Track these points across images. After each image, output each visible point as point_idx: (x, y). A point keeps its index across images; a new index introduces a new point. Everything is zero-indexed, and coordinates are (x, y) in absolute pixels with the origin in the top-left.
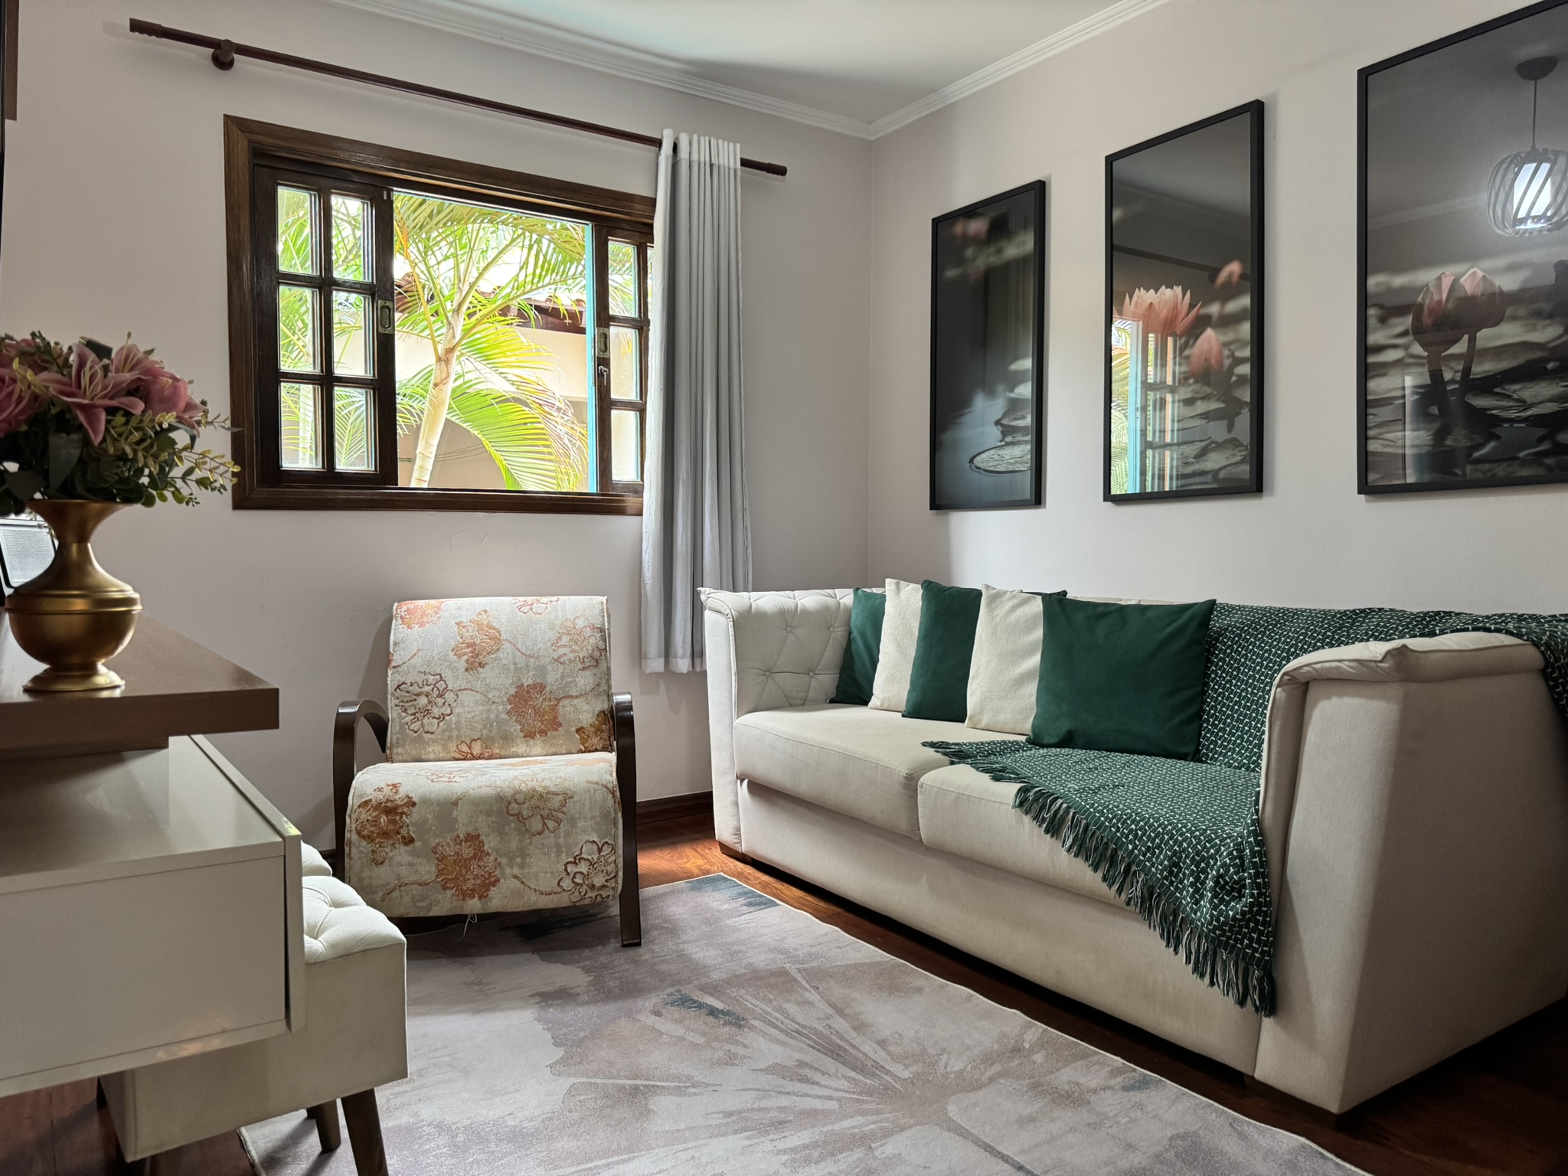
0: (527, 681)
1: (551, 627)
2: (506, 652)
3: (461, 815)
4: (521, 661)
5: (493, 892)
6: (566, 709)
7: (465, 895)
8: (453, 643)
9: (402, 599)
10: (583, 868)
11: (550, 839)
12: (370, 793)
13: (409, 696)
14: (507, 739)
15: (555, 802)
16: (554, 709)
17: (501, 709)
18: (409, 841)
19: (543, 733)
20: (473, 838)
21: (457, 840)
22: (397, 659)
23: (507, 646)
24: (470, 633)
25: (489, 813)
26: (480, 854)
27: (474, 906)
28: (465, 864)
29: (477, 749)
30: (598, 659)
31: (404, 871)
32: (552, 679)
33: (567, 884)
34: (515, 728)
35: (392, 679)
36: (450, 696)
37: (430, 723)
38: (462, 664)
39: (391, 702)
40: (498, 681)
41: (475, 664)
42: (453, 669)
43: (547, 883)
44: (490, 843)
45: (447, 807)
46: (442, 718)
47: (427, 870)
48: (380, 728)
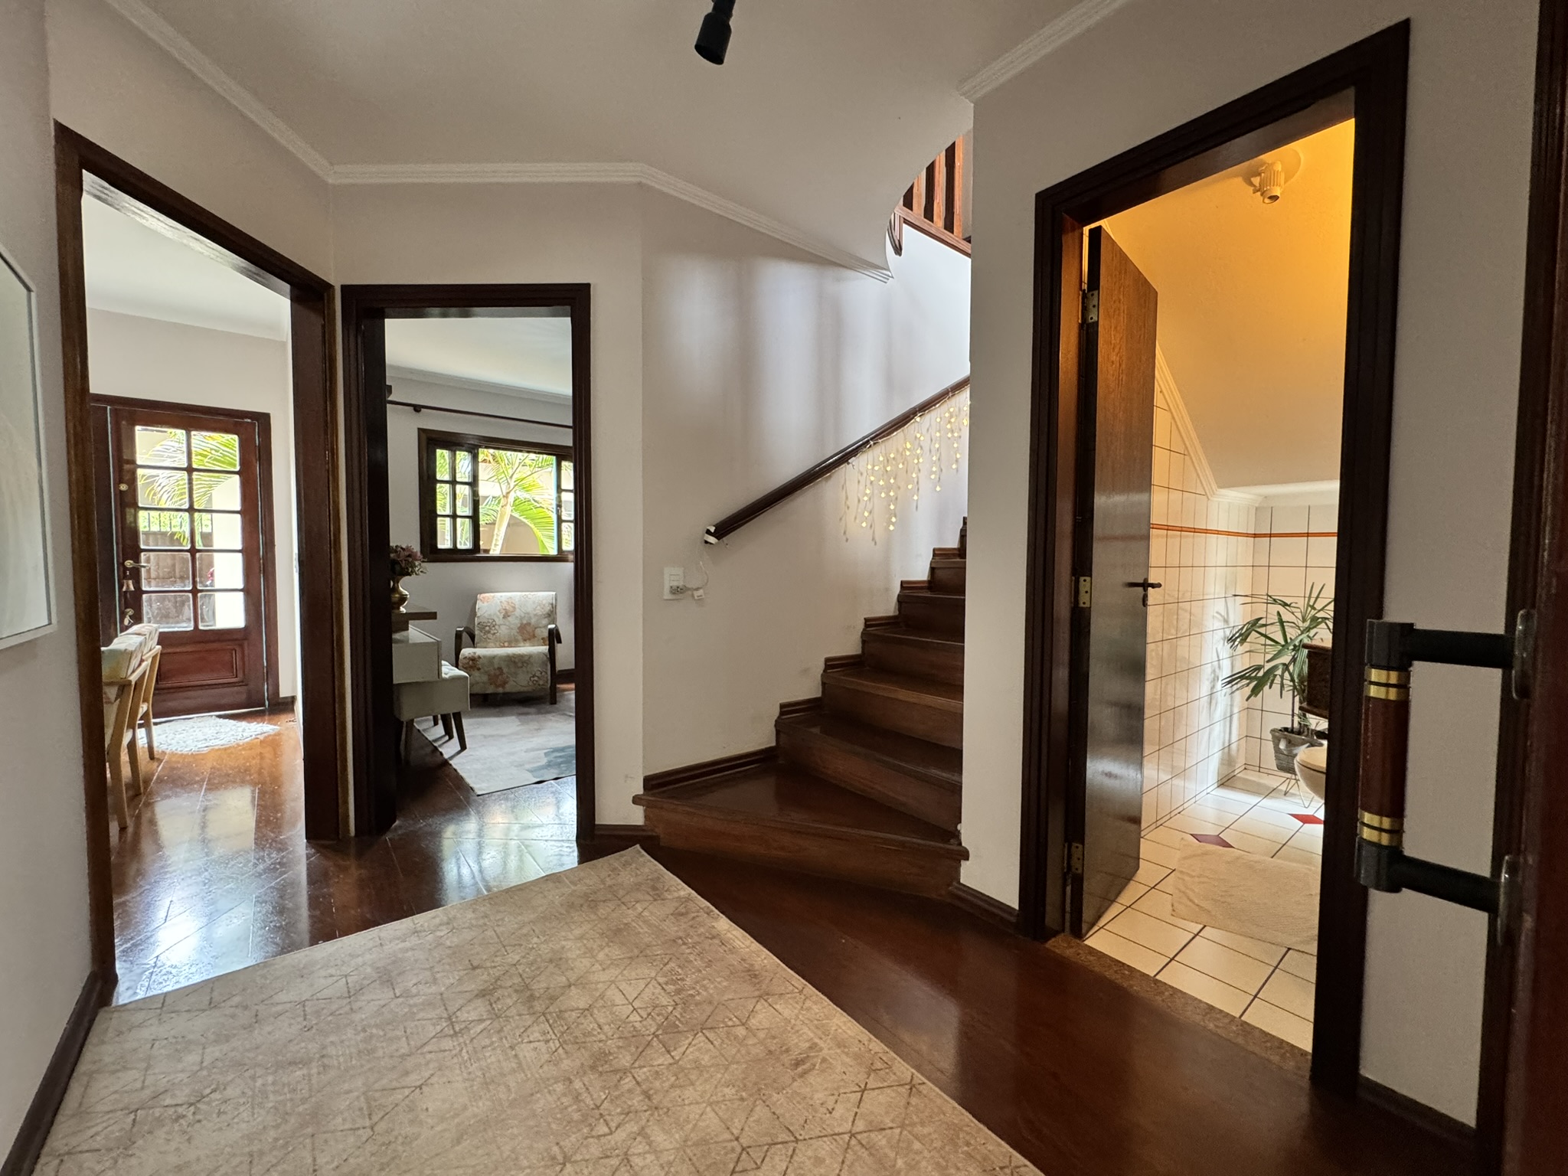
0: (525, 622)
1: (534, 602)
2: (518, 613)
3: (496, 661)
4: (523, 615)
5: (507, 686)
6: (538, 631)
7: (497, 686)
8: (498, 609)
9: (481, 593)
10: (536, 678)
11: (524, 669)
12: (467, 654)
13: (482, 627)
14: (517, 641)
15: (526, 658)
16: (534, 631)
17: (514, 632)
18: (479, 669)
19: (529, 639)
20: (500, 669)
21: (495, 669)
22: (478, 614)
23: (518, 610)
24: (505, 605)
25: (505, 661)
26: (502, 673)
27: (500, 690)
28: (497, 676)
29: (506, 644)
30: (551, 615)
31: (477, 679)
32: (533, 621)
33: (531, 683)
34: (520, 638)
35: (476, 621)
36: (497, 627)
37: (490, 636)
38: (501, 617)
39: (476, 628)
40: (514, 621)
41: (506, 616)
42: (498, 617)
43: (525, 683)
44: (505, 670)
45: (491, 659)
46: (494, 634)
47: (485, 678)
48: (472, 637)
